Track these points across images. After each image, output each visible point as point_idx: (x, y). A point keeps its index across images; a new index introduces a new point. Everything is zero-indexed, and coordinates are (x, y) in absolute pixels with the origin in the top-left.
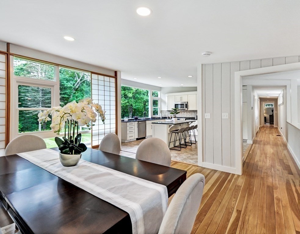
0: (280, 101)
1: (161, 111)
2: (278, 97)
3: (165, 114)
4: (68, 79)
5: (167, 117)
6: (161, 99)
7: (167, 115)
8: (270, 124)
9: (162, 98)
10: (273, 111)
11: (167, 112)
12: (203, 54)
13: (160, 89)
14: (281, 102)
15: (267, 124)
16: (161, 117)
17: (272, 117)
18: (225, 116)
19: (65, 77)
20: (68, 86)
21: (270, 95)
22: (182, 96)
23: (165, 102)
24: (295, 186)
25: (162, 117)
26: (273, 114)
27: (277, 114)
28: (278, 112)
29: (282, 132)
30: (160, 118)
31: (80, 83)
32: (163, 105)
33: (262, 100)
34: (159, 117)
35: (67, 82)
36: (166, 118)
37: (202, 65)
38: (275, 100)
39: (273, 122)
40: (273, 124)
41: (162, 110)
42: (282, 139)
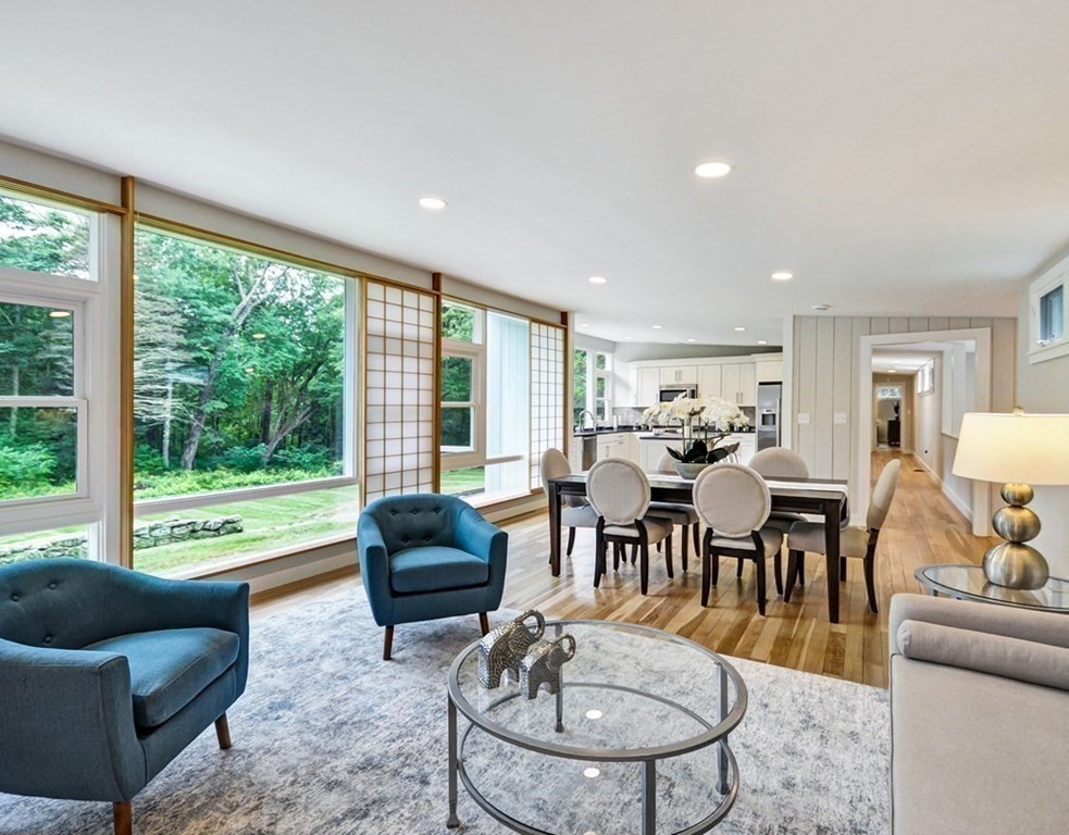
0: (923, 384)
1: (614, 409)
2: (917, 371)
3: (625, 417)
4: (210, 293)
5: (634, 424)
6: (614, 375)
7: (631, 420)
8: (890, 445)
9: (616, 372)
10: (897, 409)
11: (633, 411)
12: (814, 307)
13: (613, 346)
14: (927, 387)
15: (882, 446)
16: (615, 426)
17: (894, 427)
18: (841, 418)
19: (201, 288)
20: (216, 318)
21: (898, 368)
22: (680, 369)
23: (626, 386)
24: (959, 534)
25: (619, 427)
26: (898, 418)
27: (911, 418)
28: (916, 412)
29: (927, 461)
30: (612, 428)
31: (249, 310)
32: (619, 391)
33: (879, 378)
34: (608, 426)
35: (209, 307)
36: (632, 427)
37: (794, 317)
38: (908, 380)
39: (899, 440)
40: (899, 446)
41: (617, 406)
42: (929, 477)
